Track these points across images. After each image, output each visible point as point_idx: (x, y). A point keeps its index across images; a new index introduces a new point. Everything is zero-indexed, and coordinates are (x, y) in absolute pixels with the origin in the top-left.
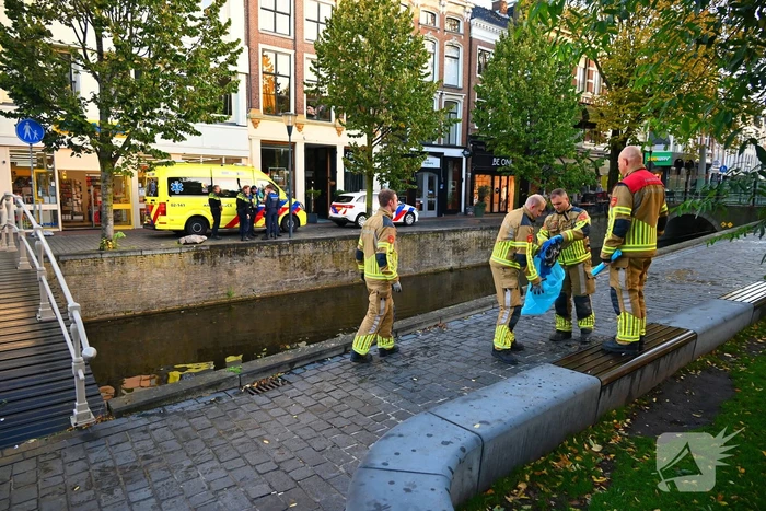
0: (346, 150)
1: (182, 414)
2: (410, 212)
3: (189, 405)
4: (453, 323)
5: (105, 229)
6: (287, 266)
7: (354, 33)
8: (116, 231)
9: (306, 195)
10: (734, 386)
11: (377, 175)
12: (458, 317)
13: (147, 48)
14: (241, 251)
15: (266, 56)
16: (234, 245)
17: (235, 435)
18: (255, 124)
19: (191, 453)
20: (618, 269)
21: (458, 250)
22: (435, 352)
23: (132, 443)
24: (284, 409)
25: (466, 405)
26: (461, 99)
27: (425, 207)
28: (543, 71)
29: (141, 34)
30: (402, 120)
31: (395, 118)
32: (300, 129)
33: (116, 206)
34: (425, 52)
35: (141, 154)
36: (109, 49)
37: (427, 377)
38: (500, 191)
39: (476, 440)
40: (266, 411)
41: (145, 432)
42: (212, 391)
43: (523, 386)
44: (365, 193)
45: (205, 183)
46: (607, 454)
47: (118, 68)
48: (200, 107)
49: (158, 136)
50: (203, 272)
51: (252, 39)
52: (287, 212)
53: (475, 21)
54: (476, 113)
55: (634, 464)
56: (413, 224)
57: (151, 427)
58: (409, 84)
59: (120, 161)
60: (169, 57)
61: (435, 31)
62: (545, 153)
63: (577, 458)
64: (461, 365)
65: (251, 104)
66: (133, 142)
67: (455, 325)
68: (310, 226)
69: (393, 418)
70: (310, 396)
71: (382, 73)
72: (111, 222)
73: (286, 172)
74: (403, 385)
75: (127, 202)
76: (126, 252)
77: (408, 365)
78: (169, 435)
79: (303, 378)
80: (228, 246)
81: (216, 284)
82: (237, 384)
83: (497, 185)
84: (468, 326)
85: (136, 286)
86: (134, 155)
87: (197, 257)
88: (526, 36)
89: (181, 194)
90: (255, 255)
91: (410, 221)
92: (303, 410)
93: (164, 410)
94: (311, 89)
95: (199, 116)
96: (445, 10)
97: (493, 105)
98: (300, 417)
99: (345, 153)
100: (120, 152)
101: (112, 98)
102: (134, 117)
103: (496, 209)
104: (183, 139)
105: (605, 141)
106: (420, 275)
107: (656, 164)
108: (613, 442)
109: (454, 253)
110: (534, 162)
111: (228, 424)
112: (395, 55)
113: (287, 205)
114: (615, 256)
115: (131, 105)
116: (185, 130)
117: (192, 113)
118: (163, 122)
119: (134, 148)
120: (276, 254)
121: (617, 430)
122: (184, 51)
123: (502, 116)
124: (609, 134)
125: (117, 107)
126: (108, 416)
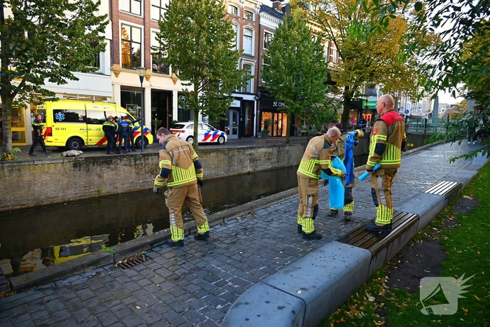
0: (180, 94)
1: (71, 287)
2: (222, 135)
3: (75, 280)
4: (259, 212)
5: (5, 146)
6: (141, 172)
7: (186, 16)
8: (14, 147)
9: (152, 123)
10: (444, 250)
11: (201, 111)
12: (263, 207)
13: (38, 16)
14: (107, 162)
15: (124, 28)
16: (103, 157)
17: (114, 303)
18: (117, 75)
19: (79, 320)
20: (377, 176)
21: (252, 160)
22: (251, 232)
23: (31, 314)
24: (149, 279)
25: (288, 276)
26: (253, 63)
27: (231, 132)
28: (306, 47)
29: (33, 6)
30: (218, 75)
31: (213, 74)
32: (148, 79)
33: (14, 129)
34: (232, 31)
35: (33, 92)
36: (9, 16)
37: (250, 251)
38: (277, 123)
39: (301, 303)
40: (136, 282)
41: (41, 304)
42: (93, 267)
43: (323, 258)
44: (193, 123)
45: (81, 114)
46: (379, 303)
47: (16, 30)
48: (78, 61)
49: (46, 80)
50: (80, 176)
51: (114, 17)
52: (140, 134)
53: (262, 14)
54: (263, 72)
55: (398, 310)
56: (224, 143)
57: (46, 299)
58: (222, 52)
59: (17, 97)
60: (54, 24)
61: (237, 18)
62: (307, 99)
63: (361, 308)
64: (271, 241)
65: (114, 60)
66: (27, 83)
67: (261, 212)
68: (155, 144)
69: (230, 283)
70: (167, 268)
71: (205, 43)
72: (10, 141)
73: (138, 107)
74: (234, 257)
75: (22, 126)
76: (21, 162)
77: (234, 243)
78: (61, 305)
79: (161, 255)
80: (99, 158)
81: (90, 184)
82: (112, 261)
83: (275, 119)
84: (270, 212)
85: (29, 187)
86: (28, 93)
87: (75, 165)
88: (295, 25)
89: (63, 121)
90: (117, 164)
91: (222, 141)
92: (164, 279)
93: (56, 285)
94: (156, 52)
95: (77, 66)
96: (244, 5)
97: (274, 68)
98: (162, 286)
99: (178, 96)
100: (17, 90)
101: (11, 51)
102: (29, 66)
103: (275, 134)
104: (65, 82)
105: (341, 93)
106: (229, 177)
107: (370, 108)
108: (380, 294)
109: (250, 162)
110: (300, 105)
111: (108, 294)
112: (213, 32)
113: (139, 130)
114: (376, 167)
115: (26, 57)
116: (67, 76)
117: (72, 64)
118: (50, 70)
119: (28, 88)
120: (133, 163)
121: (381, 284)
122: (66, 20)
123: (280, 75)
124: (343, 88)
125: (15, 58)
126: (10, 292)
